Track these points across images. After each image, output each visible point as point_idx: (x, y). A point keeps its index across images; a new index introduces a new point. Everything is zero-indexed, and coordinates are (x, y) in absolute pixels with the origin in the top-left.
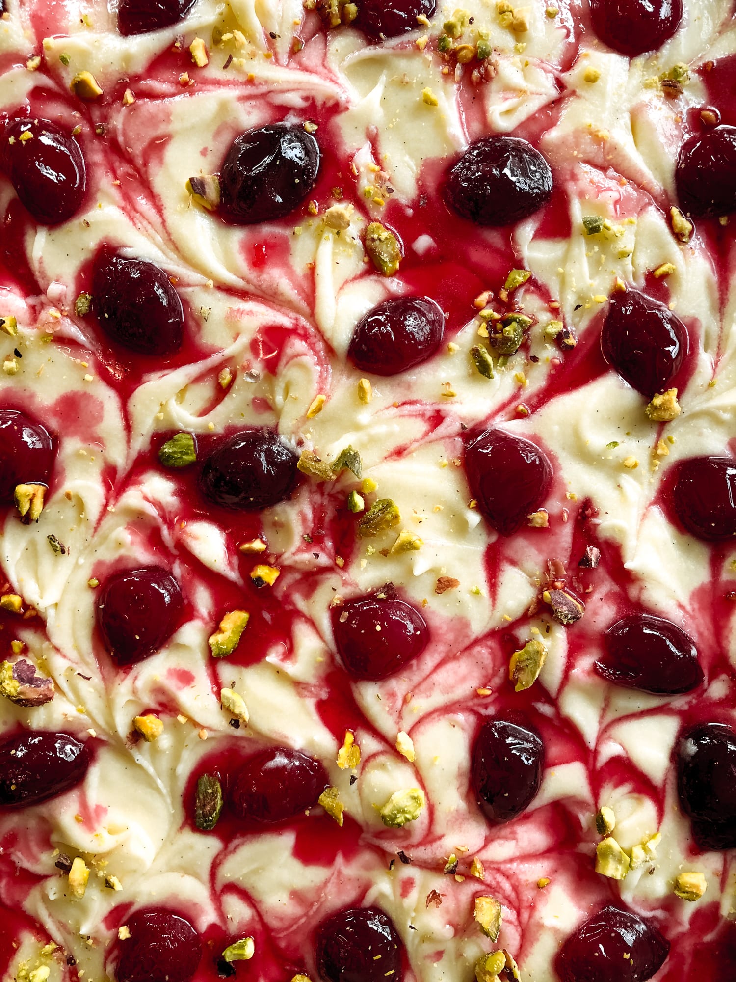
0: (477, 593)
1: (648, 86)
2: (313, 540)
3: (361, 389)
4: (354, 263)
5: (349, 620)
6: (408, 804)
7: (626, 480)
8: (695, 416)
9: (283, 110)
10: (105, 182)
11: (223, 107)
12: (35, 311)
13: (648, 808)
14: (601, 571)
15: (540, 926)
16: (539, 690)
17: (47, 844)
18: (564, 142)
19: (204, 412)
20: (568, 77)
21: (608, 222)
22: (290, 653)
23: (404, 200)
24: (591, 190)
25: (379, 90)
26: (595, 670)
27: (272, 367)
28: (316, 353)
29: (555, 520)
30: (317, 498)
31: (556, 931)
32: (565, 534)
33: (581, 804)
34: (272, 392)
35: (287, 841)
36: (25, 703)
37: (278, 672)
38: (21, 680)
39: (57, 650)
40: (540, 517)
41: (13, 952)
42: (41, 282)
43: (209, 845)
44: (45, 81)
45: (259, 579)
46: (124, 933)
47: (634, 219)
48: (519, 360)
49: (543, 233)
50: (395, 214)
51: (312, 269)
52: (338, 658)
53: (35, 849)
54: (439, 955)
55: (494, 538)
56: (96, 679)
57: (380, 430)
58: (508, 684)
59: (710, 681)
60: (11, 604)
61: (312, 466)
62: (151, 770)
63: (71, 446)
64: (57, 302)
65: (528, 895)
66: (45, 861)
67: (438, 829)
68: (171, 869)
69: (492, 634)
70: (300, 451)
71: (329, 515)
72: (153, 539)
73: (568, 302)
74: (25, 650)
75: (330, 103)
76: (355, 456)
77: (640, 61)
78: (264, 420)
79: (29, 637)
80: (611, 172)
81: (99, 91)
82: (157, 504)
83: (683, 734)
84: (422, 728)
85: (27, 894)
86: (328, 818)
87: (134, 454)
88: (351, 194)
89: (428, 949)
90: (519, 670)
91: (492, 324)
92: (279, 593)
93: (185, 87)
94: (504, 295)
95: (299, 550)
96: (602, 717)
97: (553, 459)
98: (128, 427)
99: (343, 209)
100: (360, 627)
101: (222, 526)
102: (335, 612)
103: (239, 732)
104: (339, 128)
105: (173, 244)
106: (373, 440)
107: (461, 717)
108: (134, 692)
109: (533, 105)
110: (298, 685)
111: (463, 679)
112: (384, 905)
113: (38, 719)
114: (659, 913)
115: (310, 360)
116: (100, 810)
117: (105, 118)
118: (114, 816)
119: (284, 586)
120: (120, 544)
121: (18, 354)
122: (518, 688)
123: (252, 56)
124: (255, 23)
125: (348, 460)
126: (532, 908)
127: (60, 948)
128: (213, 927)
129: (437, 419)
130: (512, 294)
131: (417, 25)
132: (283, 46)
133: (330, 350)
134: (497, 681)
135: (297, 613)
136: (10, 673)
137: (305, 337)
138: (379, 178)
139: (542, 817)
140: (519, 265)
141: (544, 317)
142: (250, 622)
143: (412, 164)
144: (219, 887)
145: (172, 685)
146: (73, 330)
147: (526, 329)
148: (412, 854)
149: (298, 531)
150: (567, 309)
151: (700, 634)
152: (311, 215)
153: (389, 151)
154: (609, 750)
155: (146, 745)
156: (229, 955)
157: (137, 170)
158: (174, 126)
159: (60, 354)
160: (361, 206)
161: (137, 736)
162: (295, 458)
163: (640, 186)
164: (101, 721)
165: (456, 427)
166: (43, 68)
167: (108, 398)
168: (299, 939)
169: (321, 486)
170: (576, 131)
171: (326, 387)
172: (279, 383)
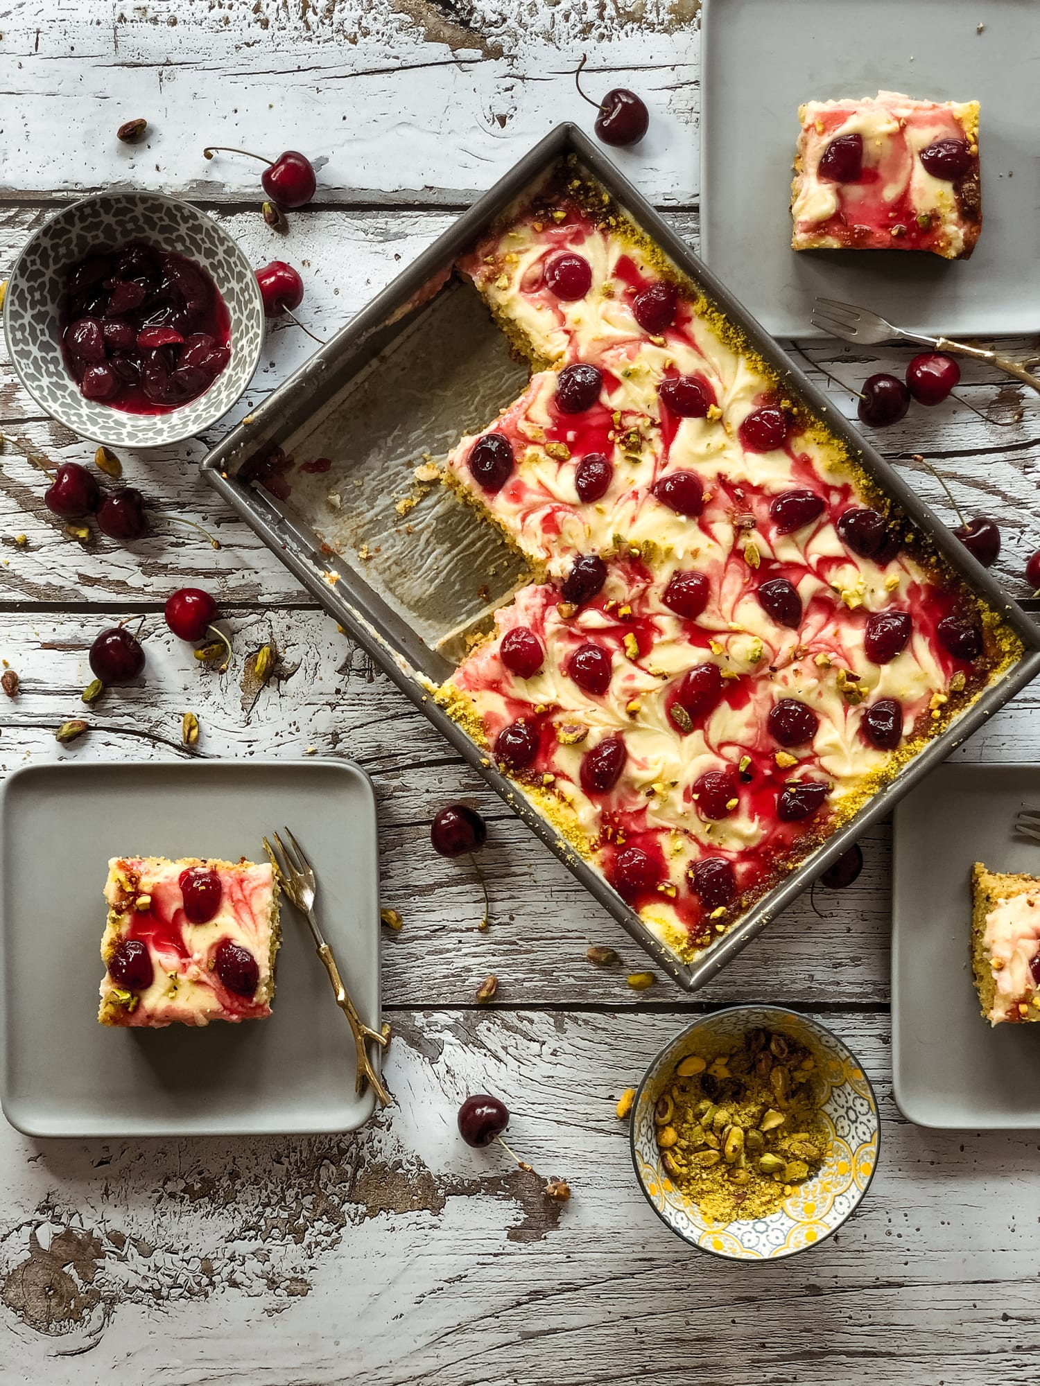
0: (709, 545)
1: (600, 302)
2: (631, 582)
3: (598, 510)
4: (553, 465)
5: (672, 598)
6: (756, 646)
7: (726, 453)
8: (729, 406)
13: (848, 567)
14: (748, 495)
15: (849, 649)
16: (766, 562)
17: (636, 793)
18: (588, 352)
20: (568, 326)
21: (631, 367)
22: (661, 632)
23: (549, 427)
24: (614, 360)
26: (779, 534)
27: (558, 531)
28: (569, 511)
29: (713, 492)
30: (618, 565)
31: (856, 646)
32: (722, 494)
33: (823, 590)
34: (566, 541)
35: (725, 706)
36: (580, 740)
37: (663, 644)
38: (571, 732)
39: (574, 711)
40: (706, 497)
41: (660, 848)
43: (698, 734)
45: (624, 615)
46: (696, 797)
47: (639, 355)
48: (645, 445)
49: (610, 393)
50: (550, 435)
51: (540, 482)
52: (680, 617)
53: (633, 799)
54: (820, 694)
55: (697, 520)
56: (598, 708)
57: (618, 518)
58: (752, 568)
59: (828, 498)
60: (541, 709)
61: (607, 554)
62: (650, 727)
65: (834, 642)
66: (641, 799)
67: (776, 647)
68: (693, 758)
69: (730, 556)
70: (596, 553)
71: (628, 566)
72: (572, 637)
73: (642, 408)
74: (561, 724)
76: (619, 536)
77: (588, 297)
78: (574, 555)
79: (557, 719)
80: (615, 347)
82: (559, 622)
83: (837, 529)
84: (735, 615)
85: (645, 820)
86: (732, 680)
88: (528, 441)
89: (814, 695)
90: (751, 560)
91: (622, 442)
92: (637, 615)
94: (618, 427)
95: (630, 591)
96: (799, 549)
97: (691, 470)
99: (530, 450)
100: (678, 597)
101: (592, 608)
102: (664, 601)
103: (669, 680)
106: (619, 524)
107: (747, 598)
108: (617, 699)
109: (565, 348)
110: (674, 641)
111: (734, 583)
112: (783, 696)
113: (592, 742)
114: (893, 605)
115: (569, 516)
116: (644, 759)
118: (651, 758)
119: (636, 610)
120: (561, 650)
122: (757, 567)
125: (617, 540)
126: (840, 646)
127: (677, 830)
128: (727, 767)
129: (635, 494)
130: (620, 424)
133: (573, 506)
134: (748, 572)
135: (650, 616)
136: (565, 734)
137: (560, 509)
138: (534, 427)
139: (813, 608)
140: (613, 412)
141: (639, 421)
142: (636, 636)
143: (543, 410)
144: (716, 750)
145: (628, 684)
147: (638, 433)
148: (775, 665)
149: (622, 583)
150: (645, 411)
151: (808, 485)
152: (520, 463)
154: (813, 560)
155: (638, 716)
156: (742, 769)
160: (534, 443)
161: (633, 714)
162: (597, 558)
163: (632, 341)
164: (614, 723)
165: (646, 491)
168: (764, 742)
169: (616, 559)
170: (590, 345)
171: (585, 520)
172: (565, 535)
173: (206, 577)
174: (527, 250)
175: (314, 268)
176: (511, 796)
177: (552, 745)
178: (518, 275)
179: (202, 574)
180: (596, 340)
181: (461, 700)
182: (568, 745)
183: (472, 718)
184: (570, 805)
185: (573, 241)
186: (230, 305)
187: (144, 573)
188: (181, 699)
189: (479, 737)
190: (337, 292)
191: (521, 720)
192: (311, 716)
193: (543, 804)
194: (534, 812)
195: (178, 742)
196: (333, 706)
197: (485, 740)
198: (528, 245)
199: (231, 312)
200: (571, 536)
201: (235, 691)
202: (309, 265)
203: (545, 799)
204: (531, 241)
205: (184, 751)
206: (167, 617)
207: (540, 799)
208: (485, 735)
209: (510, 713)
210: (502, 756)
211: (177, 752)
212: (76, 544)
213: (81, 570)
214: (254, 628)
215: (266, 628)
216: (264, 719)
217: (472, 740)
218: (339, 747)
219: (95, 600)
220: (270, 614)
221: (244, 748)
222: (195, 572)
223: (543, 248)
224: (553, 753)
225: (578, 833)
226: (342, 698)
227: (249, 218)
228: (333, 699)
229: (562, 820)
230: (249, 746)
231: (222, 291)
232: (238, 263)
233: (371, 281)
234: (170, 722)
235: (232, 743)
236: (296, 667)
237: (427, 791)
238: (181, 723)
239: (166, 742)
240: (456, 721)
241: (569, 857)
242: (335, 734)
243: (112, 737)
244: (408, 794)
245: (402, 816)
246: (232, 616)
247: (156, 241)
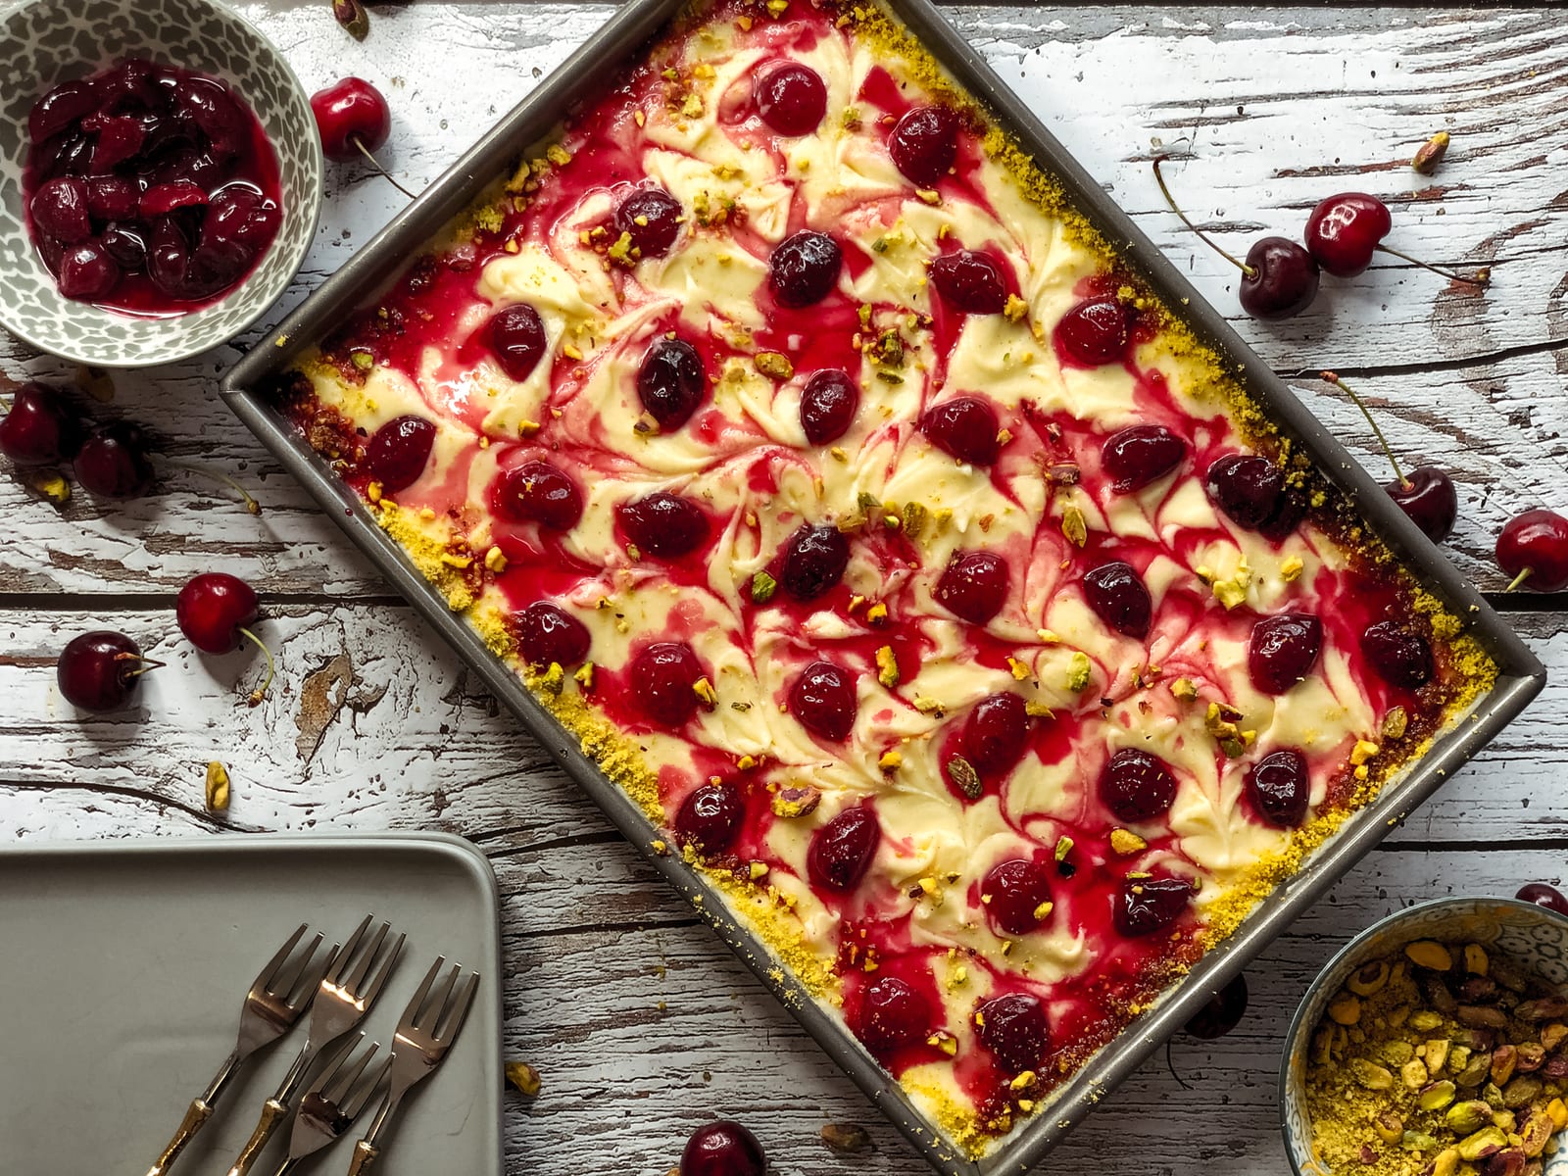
0: (1008, 511)
1: (840, 137)
2: (887, 567)
3: (837, 456)
4: (765, 387)
5: (950, 593)
6: (1078, 666)
7: (1036, 369)
8: (1038, 296)
9: (647, 339)
10: (585, 474)
11: (612, 369)
12: (608, 583)
13: (1224, 546)
14: (1068, 434)
15: (1225, 672)
16: (1095, 536)
17: (894, 892)
18: (820, 214)
19: (756, 552)
20: (792, 174)
21: (888, 236)
22: (933, 645)
23: (760, 327)
24: (862, 226)
25: (690, 281)
26: (1116, 493)
27: (772, 488)
28: (791, 459)
29: (1014, 430)
30: (867, 541)
31: (1236, 667)
32: (1028, 432)
33: (1184, 579)
34: (786, 503)
35: (1032, 758)
36: (808, 812)
37: (935, 663)
38: (794, 799)
39: (798, 765)
40: (1003, 435)
41: (932, 978)
42: (598, 563)
43: (989, 804)
44: (500, 446)
45: (876, 618)
46: (987, 899)
47: (900, 218)
48: (909, 355)
49: (855, 275)
50: (762, 339)
51: (746, 414)
52: (963, 621)
53: (889, 902)
54: (1180, 741)
55: (989, 471)
56: (836, 762)
57: (866, 468)
58: (1074, 546)
59: (1192, 439)
60: (747, 763)
61: (850, 524)
62: (915, 790)
63: (698, 641)
64: (617, 565)
65: (1201, 660)
66: (903, 902)
67: (1111, 668)
68: (981, 839)
69: (1040, 528)
70: (832, 523)
71: (882, 543)
72: (795, 652)
73: (903, 299)
74: (778, 786)
75: (670, 312)
76: (868, 496)
77: (820, 129)
78: (796, 522)
79: (773, 777)
80: (863, 205)
81: (537, 425)
82: (777, 629)
83: (1205, 485)
84: (1049, 618)
85: (909, 934)
86: (1043, 720)
87: (738, 612)
88: (728, 351)
89: (1169, 743)
90: (1072, 533)
91: (875, 352)
92: (895, 617)
93: (582, 379)
94: (866, 329)
95: (885, 581)
96: (1147, 517)
97: (980, 395)
98: (722, 600)
99: (730, 365)
100: (959, 591)
101: (826, 608)
102: (937, 597)
103: (946, 719)
104: (687, 321)
105: (654, 471)
106: (868, 477)
107: (1065, 592)
108: (865, 747)
109: (784, 208)
110: (953, 659)
111: (1047, 569)
112: (1123, 743)
113: (826, 814)
114: (1292, 603)
115: (791, 465)
116: (907, 841)
117: (551, 437)
118: (919, 837)
119: (894, 610)
120: (777, 672)
121: (620, 616)
122: (1082, 544)
123: (604, 326)
124: (590, 307)
125: (866, 502)
126: (1211, 666)
127: (958, 949)
128: (1036, 852)
129: (894, 433)
130: (870, 324)
131: (678, 225)
132: (613, 304)
133: (797, 449)
134: (1067, 552)
135: (916, 619)
136: (784, 803)
137: (776, 454)
138: (737, 329)
139: (1168, 608)
140: (860, 304)
141: (900, 319)
142: (893, 650)
143: (745, 303)
144: (1018, 825)
145: (881, 725)
146: (638, 573)
147: (897, 337)
148: (1110, 696)
149: (873, 569)
150: (910, 304)
151: (1160, 417)
152: (716, 384)
153: (725, 307)
154: (1168, 533)
155: (898, 773)
156: (1060, 856)
157: (595, 449)
158: (596, 405)
159: (645, 594)
160: (738, 353)
161: (889, 771)
162: (833, 529)
163: (887, 197)
164: (860, 784)
165: (909, 428)
166: (492, 440)
167: (694, 594)
168: (1093, 814)
169: (862, 532)
170: (823, 202)
171: (815, 472)
172: (785, 493)
173: (243, 556)
174: (728, 59)
175: (410, 88)
176: (699, 898)
177: (764, 818)
178: (714, 95)
179: (238, 550)
180: (829, 195)
181: (623, 748)
182: (787, 819)
183: (640, 776)
184: (793, 911)
185: (798, 46)
186: (277, 143)
187: (149, 549)
188: (206, 741)
189: (652, 806)
190: (444, 124)
191: (716, 780)
192: (403, 767)
193: (750, 910)
194: (734, 922)
195: (199, 807)
196: (436, 752)
197: (661, 810)
198: (729, 52)
199: (280, 152)
200: (793, 495)
201: (287, 729)
202: (402, 83)
203: (753, 902)
204: (735, 46)
205: (208, 820)
206: (179, 616)
207: (746, 901)
208: (661, 804)
209: (700, 768)
210: (686, 835)
211: (196, 821)
212: (46, 505)
213: (53, 545)
214: (318, 632)
215: (336, 633)
216: (332, 772)
217: (640, 810)
218: (446, 813)
219: (74, 590)
220: (341, 612)
221: (300, 815)
222: (228, 548)
223: (755, 54)
224: (765, 829)
225: (804, 954)
226: (451, 740)
227: (313, 15)
228: (436, 742)
229: (779, 934)
230: (308, 813)
231: (264, 122)
233: (496, 108)
234: (187, 776)
235: (282, 808)
236: (381, 692)
237: (580, 882)
238: (204, 778)
239: (181, 807)
240: (615, 781)
241: (789, 994)
242: (440, 795)
243: (98, 799)
244: (545, 885)
245: (541, 920)
246: (284, 614)
247: (160, 55)
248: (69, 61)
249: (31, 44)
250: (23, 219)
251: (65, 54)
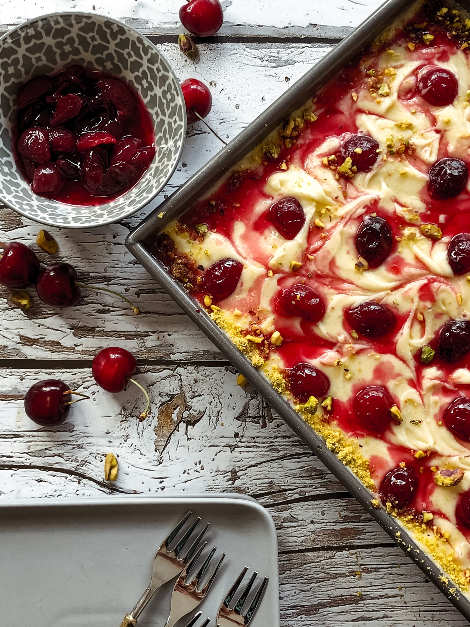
1: (465, 108)
3: (469, 281)
4: (427, 244)
9: (360, 218)
10: (326, 291)
11: (342, 233)
12: (340, 352)
18: (457, 148)
19: (423, 335)
20: (439, 126)
23: (423, 211)
25: (384, 185)
27: (433, 300)
28: (443, 283)
34: (440, 308)
36: (457, 483)
38: (449, 476)
39: (449, 456)
42: (334, 341)
44: (278, 276)
50: (425, 218)
51: (417, 259)
60: (421, 454)
63: (391, 385)
64: (346, 342)
70: (467, 319)
72: (446, 391)
74: (437, 468)
75: (373, 202)
77: (455, 102)
78: (444, 319)
79: (434, 463)
81: (300, 264)
82: (437, 378)
87: (414, 369)
88: (403, 222)
93: (325, 239)
98: (404, 361)
99: (407, 231)
101: (463, 367)
104: (382, 207)
105: (367, 290)
109: (436, 145)
113: (466, 485)
115: (443, 286)
117: (308, 271)
120: (436, 403)
121: (347, 370)
123: (336, 209)
124: (329, 199)
131: (378, 154)
132: (341, 198)
133: (446, 278)
136: (442, 477)
137: (435, 281)
138: (410, 211)
143: (415, 197)
146: (358, 346)
152: (399, 242)
153: (404, 199)
157: (333, 277)
158: (333, 253)
159: (362, 358)
160: (411, 225)
162: (468, 322)
166: (275, 272)
167: (389, 358)
170: (458, 142)
171: (457, 290)
172: (440, 303)
173: (127, 339)
174: (402, 66)
175: (219, 88)
176: (399, 534)
177: (430, 486)
178: (395, 85)
179: (124, 336)
180: (462, 138)
181: (349, 445)
182: (445, 487)
183: (360, 462)
184: (448, 541)
185: (439, 59)
186: (152, 112)
187: (75, 335)
188: (104, 441)
189: (367, 479)
190: (237, 107)
191: (402, 464)
192: (213, 457)
193: (424, 540)
194: (419, 549)
195: (100, 479)
196: (232, 448)
197: (372, 482)
198: (403, 62)
199: (154, 117)
200: (444, 304)
201: (150, 434)
202: (215, 85)
203: (425, 535)
204: (405, 59)
205: (105, 486)
206: (94, 371)
207: (421, 535)
208: (371, 477)
209: (393, 458)
210: (387, 496)
211: (99, 487)
212: (19, 311)
213: (22, 333)
214: (167, 381)
215: (177, 381)
216: (175, 460)
217: (361, 482)
218: (238, 483)
219: (33, 357)
220: (180, 370)
221: (156, 484)
222: (118, 334)
223: (415, 64)
224: (431, 492)
225: (455, 566)
226: (240, 441)
227: (168, 48)
228: (232, 442)
229: (441, 555)
230: (161, 482)
231: (146, 101)
232: (161, 68)
233: (265, 98)
234: (94, 462)
235: (146, 480)
236: (201, 414)
237: (312, 522)
238: (103, 463)
239: (90, 479)
240: (346, 465)
241: (452, 591)
242: (234, 472)
243: (44, 475)
244: (293, 524)
245: (291, 544)
246: (148, 371)
247: (90, 63)
248: (40, 64)
249: (22, 51)
250: (12, 151)
251: (39, 59)
